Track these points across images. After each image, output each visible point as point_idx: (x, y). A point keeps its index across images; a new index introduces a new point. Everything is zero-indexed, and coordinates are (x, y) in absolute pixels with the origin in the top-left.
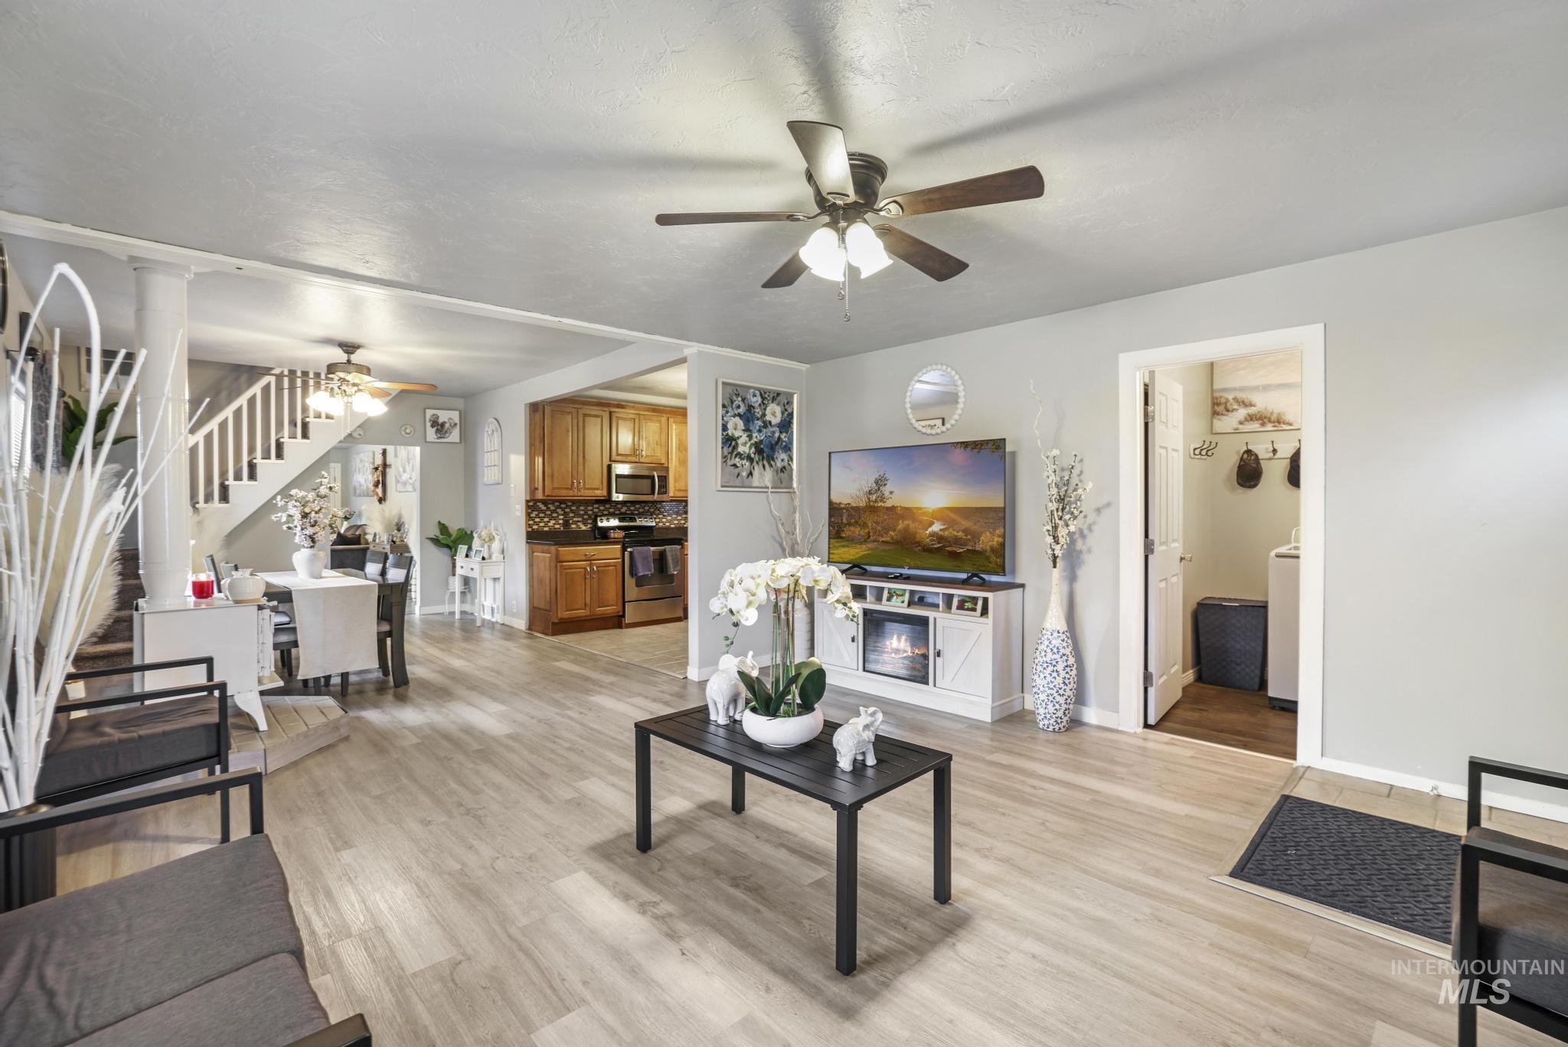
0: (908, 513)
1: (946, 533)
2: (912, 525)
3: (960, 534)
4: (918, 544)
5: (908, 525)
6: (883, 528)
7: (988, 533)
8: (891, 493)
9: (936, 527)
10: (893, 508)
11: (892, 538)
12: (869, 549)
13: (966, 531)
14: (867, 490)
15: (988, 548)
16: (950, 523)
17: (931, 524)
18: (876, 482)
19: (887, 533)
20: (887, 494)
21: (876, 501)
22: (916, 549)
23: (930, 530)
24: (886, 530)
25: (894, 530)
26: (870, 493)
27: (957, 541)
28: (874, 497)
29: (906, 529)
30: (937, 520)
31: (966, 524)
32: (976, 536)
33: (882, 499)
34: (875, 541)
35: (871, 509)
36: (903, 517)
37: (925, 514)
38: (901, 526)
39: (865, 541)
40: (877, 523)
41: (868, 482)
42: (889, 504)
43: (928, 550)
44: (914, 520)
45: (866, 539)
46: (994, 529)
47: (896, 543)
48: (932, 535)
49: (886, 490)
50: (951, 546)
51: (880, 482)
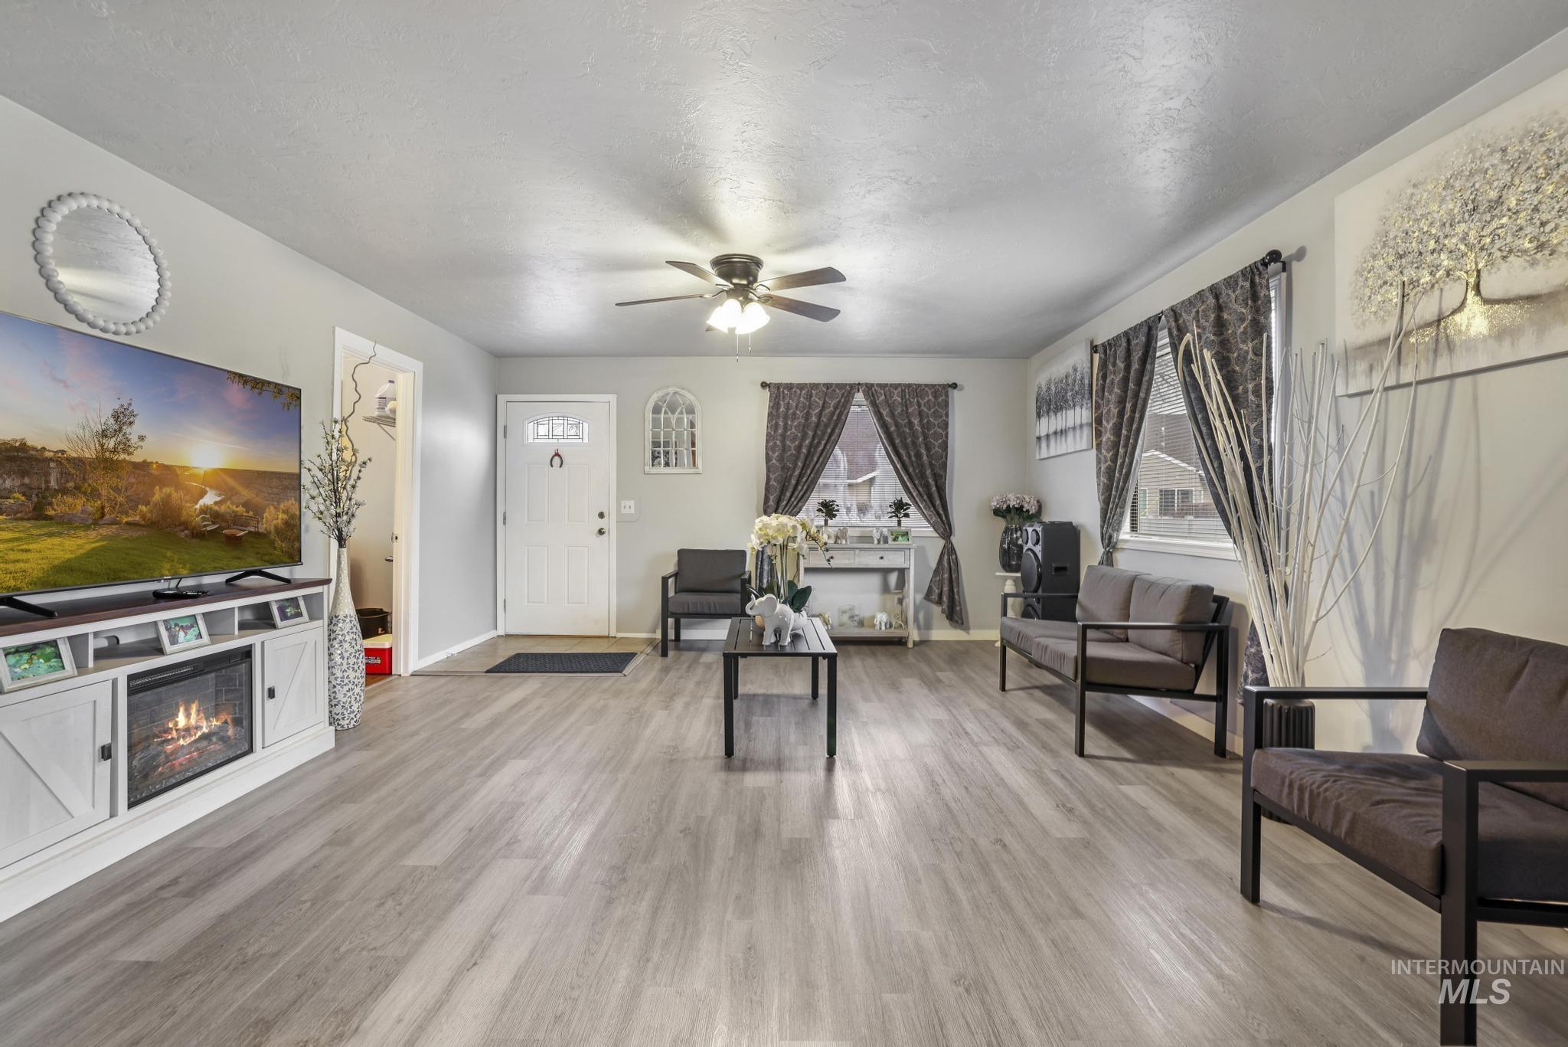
0: (169, 474)
1: (223, 509)
2: (175, 495)
3: (240, 509)
4: (185, 525)
5: (169, 495)
6: (129, 499)
7: (272, 508)
8: (142, 438)
9: (210, 499)
10: (144, 465)
11: (143, 517)
12: (104, 538)
13: (247, 505)
14: (100, 428)
15: (272, 529)
16: (228, 493)
17: (203, 494)
18: (116, 417)
19: (135, 508)
20: (134, 439)
21: (115, 451)
22: (182, 535)
23: (201, 502)
24: (134, 503)
25: (147, 503)
26: (104, 434)
27: (237, 520)
28: (111, 443)
29: (166, 502)
30: (211, 487)
31: (246, 494)
32: (258, 512)
33: (126, 447)
34: (114, 523)
35: (106, 464)
36: (161, 482)
37: (193, 477)
38: (157, 497)
39: (96, 523)
40: (117, 490)
41: (100, 414)
42: (137, 457)
43: (199, 535)
44: (178, 486)
45: (98, 519)
46: (279, 503)
47: (150, 524)
48: (205, 510)
49: (133, 432)
50: (228, 528)
51: (122, 418)
